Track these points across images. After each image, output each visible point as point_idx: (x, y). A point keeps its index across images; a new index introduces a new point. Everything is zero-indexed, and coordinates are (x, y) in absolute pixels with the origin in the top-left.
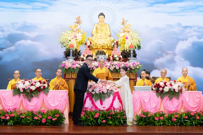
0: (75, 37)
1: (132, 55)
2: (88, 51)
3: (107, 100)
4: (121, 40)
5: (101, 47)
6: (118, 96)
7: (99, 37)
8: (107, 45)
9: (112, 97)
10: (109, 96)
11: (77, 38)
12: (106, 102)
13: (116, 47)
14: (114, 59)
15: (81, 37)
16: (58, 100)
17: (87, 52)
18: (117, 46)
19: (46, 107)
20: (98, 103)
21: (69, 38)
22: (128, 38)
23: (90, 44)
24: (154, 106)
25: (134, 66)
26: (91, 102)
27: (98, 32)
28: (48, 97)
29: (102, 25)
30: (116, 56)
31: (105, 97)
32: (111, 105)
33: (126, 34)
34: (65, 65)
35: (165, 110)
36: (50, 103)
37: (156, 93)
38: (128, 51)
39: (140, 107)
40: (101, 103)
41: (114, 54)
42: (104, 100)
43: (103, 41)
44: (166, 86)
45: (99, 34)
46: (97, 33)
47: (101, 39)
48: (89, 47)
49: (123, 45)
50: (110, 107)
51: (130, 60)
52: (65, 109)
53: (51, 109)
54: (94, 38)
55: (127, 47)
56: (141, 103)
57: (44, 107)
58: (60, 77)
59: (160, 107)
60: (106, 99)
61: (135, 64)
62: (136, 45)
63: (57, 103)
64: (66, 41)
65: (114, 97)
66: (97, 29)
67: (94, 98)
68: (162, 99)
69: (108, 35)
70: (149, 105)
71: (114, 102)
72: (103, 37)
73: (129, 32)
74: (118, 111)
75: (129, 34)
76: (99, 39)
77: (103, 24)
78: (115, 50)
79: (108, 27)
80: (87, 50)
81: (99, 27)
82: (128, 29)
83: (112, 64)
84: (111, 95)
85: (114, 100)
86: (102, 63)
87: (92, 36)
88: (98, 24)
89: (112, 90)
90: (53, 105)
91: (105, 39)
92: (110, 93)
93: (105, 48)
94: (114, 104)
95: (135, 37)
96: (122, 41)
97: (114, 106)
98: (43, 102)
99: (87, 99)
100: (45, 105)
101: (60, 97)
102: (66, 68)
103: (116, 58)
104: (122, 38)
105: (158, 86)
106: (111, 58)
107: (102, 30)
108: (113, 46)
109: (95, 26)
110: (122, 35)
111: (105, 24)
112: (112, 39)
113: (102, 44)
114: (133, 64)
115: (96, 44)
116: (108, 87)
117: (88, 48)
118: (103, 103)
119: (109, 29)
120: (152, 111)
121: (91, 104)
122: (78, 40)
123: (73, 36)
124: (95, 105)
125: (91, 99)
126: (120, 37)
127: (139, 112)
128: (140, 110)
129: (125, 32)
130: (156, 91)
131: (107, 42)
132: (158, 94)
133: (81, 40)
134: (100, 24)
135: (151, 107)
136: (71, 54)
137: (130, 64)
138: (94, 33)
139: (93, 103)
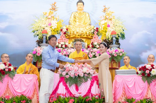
0: (50, 24)
1: (114, 42)
2: (64, 39)
3: (83, 85)
4: (102, 28)
5: (79, 35)
6: (96, 80)
7: (77, 26)
8: (86, 33)
9: (89, 82)
10: (86, 81)
11: (52, 25)
12: (82, 87)
13: (95, 34)
14: (94, 47)
15: (57, 25)
16: (25, 85)
17: (62, 39)
18: (97, 32)
19: (11, 93)
20: (73, 89)
21: (43, 26)
22: (110, 25)
23: (66, 30)
24: (140, 92)
25: (117, 54)
26: (65, 87)
27: (77, 20)
28: (13, 82)
29: (80, 13)
30: (95, 43)
31: (81, 82)
32: (88, 91)
33: (108, 22)
34: (37, 52)
35: (153, 97)
36: (16, 88)
37: (142, 77)
38: (110, 39)
39: (123, 94)
40: (77, 89)
41: (93, 41)
42: (80, 85)
43: (82, 29)
44: (154, 68)
45: (78, 23)
46: (75, 22)
47: (80, 28)
48: (65, 33)
49: (104, 33)
50: (87, 93)
51: (113, 47)
52: (33, 96)
53: (16, 95)
54: (71, 26)
55: (108, 35)
56: (124, 88)
57: (9, 93)
58: (30, 63)
59: (146, 94)
60: (83, 83)
61: (118, 51)
62: (119, 34)
63: (24, 89)
64: (39, 29)
65: (92, 82)
66: (75, 18)
67: (68, 82)
68: (149, 84)
69: (88, 24)
70: (134, 91)
71: (92, 87)
72: (82, 26)
73: (111, 20)
74: (96, 97)
75: (112, 22)
76: (77, 27)
77: (82, 12)
78: (95, 38)
79: (88, 16)
80: (62, 38)
81: (78, 15)
82: (110, 16)
83: (91, 51)
84: (89, 79)
85: (92, 85)
86: (79, 46)
87: (69, 24)
88: (77, 12)
89: (89, 73)
90: (19, 91)
91: (83, 27)
92: (88, 77)
93: (83, 36)
94: (92, 90)
95: (118, 24)
96: (104, 29)
97: (92, 92)
98: (8, 87)
99: (60, 84)
100: (10, 91)
101: (28, 81)
102: (38, 55)
103: (96, 45)
104: (104, 26)
105: (144, 69)
106: (91, 46)
107: (80, 19)
108: (93, 32)
109: (73, 15)
110: (103, 22)
111: (84, 12)
112: (92, 26)
113: (80, 32)
114: (115, 51)
115: (73, 32)
116: (85, 70)
117: (64, 35)
118: (79, 88)
119: (89, 18)
120: (137, 98)
121: (65, 90)
122: (53, 28)
123: (47, 24)
124: (70, 91)
125: (65, 85)
126: (101, 25)
127: (122, 100)
128: (124, 98)
129: (107, 20)
130: (142, 75)
131: (86, 30)
132: (145, 79)
133: (56, 28)
134: (79, 12)
135: (136, 93)
136: (44, 40)
137: (112, 51)
138: (72, 22)
139: (67, 88)
